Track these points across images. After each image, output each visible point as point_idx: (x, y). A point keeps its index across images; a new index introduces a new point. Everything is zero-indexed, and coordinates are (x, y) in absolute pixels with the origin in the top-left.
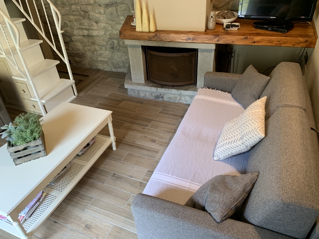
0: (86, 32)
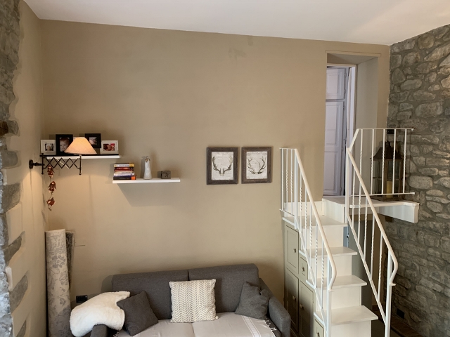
0: (439, 288)
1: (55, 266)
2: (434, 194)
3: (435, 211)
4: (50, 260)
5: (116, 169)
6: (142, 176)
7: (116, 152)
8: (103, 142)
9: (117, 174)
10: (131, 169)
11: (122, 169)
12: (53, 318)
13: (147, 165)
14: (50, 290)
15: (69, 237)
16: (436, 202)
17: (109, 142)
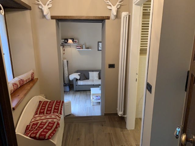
1: (65, 67)
4: (64, 66)
5: (77, 47)
6: (83, 49)
7: (77, 43)
8: (74, 40)
9: (77, 48)
10: (80, 47)
11: (78, 47)
12: (65, 78)
13: (84, 46)
14: (64, 72)
15: (67, 61)
17: (76, 40)
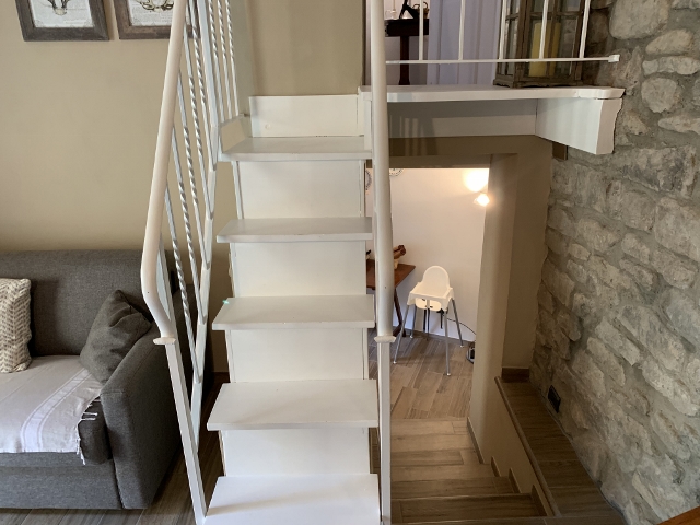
0: (633, 355)
2: (663, 49)
3: (656, 109)
16: (666, 75)
